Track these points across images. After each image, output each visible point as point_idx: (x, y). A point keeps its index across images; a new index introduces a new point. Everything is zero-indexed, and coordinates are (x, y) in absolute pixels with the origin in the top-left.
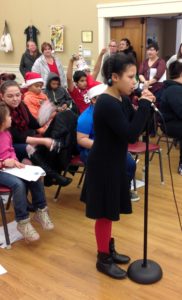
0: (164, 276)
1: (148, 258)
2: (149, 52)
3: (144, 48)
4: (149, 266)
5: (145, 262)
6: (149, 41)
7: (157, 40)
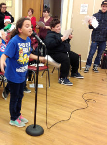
0: (44, 133)
1: (37, 123)
2: (44, 14)
3: (42, 11)
4: (37, 127)
5: (35, 126)
6: (45, 7)
7: (50, 6)
